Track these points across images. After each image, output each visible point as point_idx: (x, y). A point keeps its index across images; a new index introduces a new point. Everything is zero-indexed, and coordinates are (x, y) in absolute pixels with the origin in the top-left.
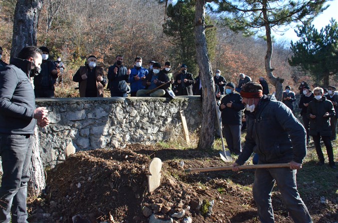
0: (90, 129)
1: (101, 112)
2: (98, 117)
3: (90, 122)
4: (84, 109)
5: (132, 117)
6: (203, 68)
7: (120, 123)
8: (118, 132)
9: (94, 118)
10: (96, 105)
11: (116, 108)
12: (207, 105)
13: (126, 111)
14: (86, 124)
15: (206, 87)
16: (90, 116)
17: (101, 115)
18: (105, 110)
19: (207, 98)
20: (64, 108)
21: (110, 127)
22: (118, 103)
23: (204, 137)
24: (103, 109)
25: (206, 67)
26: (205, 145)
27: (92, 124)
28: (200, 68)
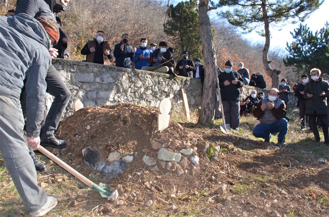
0: (97, 93)
1: (108, 78)
2: (105, 82)
3: (98, 86)
4: (92, 72)
5: (137, 87)
6: (206, 45)
7: (125, 91)
8: (123, 100)
9: (101, 82)
10: (104, 70)
11: (122, 76)
12: (209, 81)
13: (132, 81)
14: (93, 87)
15: (208, 63)
16: (98, 80)
17: (108, 81)
18: (112, 77)
19: (209, 74)
20: (74, 69)
21: (115, 94)
22: (124, 72)
23: (205, 112)
24: (110, 76)
25: (209, 45)
26: (205, 119)
27: (99, 88)
28: (204, 46)
